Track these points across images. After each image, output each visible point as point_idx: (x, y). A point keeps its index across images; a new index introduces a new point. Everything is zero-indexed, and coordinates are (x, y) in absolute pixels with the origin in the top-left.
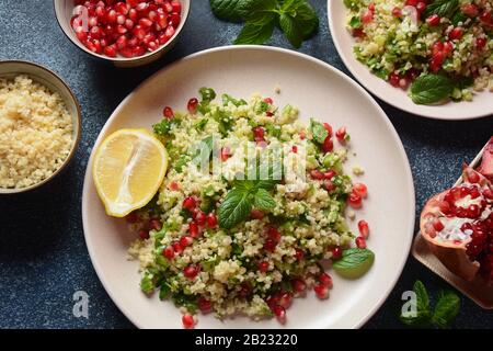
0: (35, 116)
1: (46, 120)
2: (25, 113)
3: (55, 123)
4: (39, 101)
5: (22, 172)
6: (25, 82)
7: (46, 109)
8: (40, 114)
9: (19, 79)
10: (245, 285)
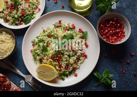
0: (6, 40)
1: (9, 41)
2: (4, 40)
3: (11, 42)
4: (7, 37)
5: (4, 54)
6: (4, 33)
7: (9, 38)
8: (8, 40)
9: (3, 32)
10: (77, 58)
